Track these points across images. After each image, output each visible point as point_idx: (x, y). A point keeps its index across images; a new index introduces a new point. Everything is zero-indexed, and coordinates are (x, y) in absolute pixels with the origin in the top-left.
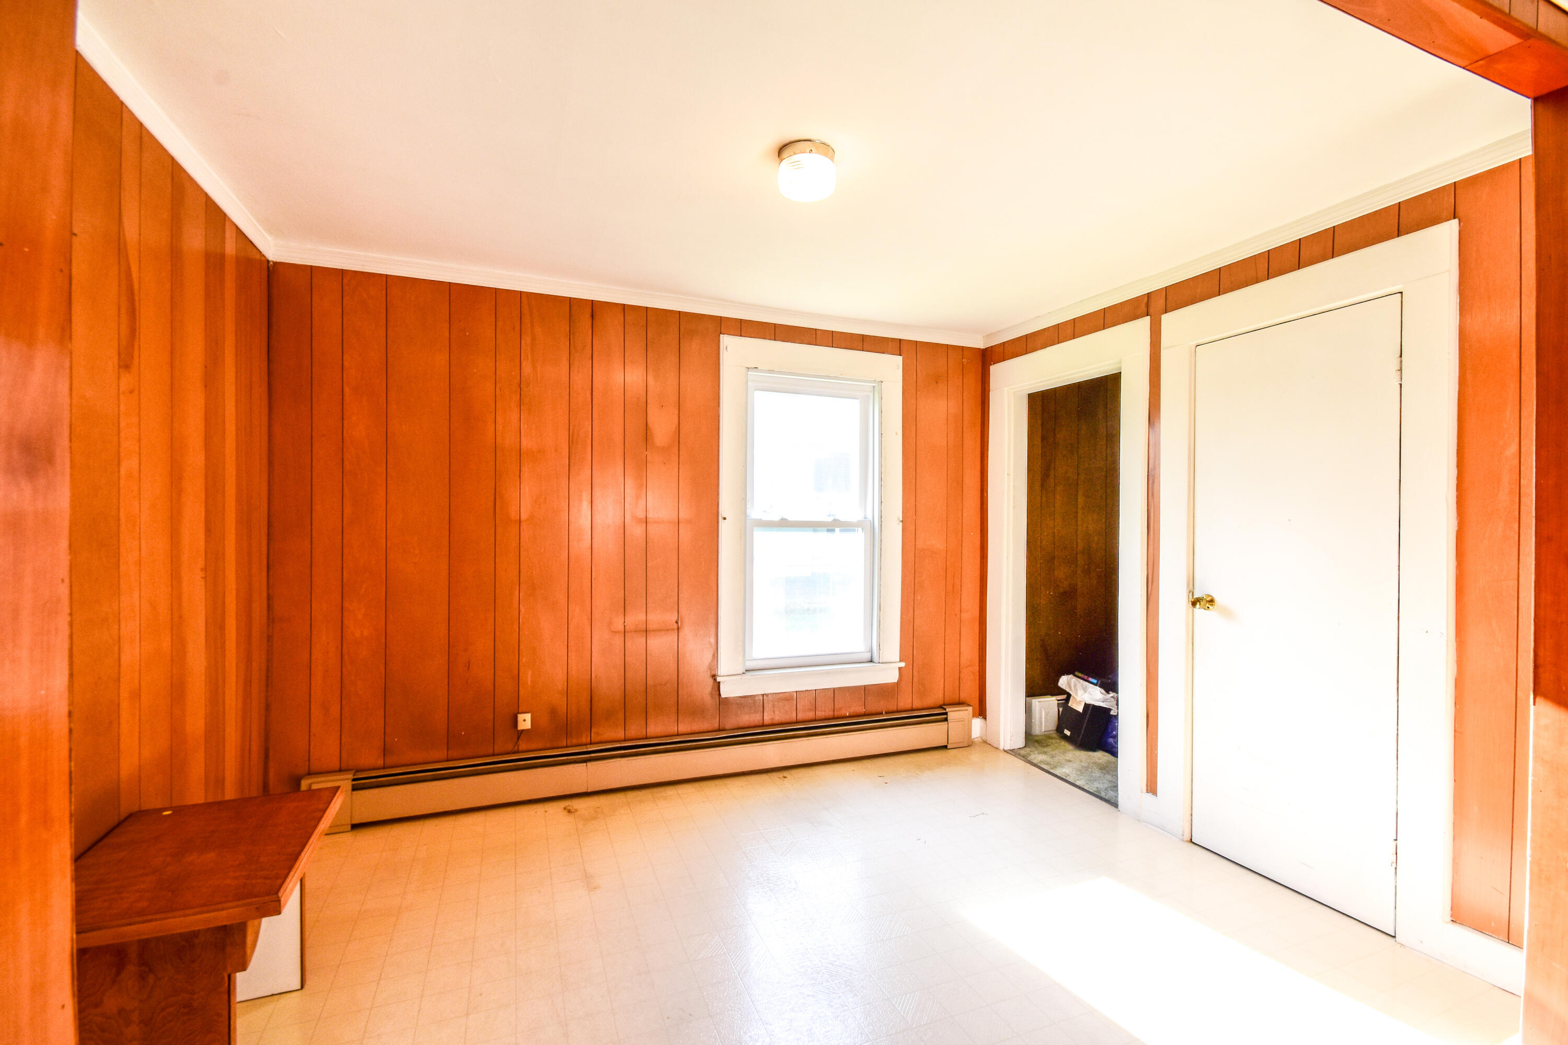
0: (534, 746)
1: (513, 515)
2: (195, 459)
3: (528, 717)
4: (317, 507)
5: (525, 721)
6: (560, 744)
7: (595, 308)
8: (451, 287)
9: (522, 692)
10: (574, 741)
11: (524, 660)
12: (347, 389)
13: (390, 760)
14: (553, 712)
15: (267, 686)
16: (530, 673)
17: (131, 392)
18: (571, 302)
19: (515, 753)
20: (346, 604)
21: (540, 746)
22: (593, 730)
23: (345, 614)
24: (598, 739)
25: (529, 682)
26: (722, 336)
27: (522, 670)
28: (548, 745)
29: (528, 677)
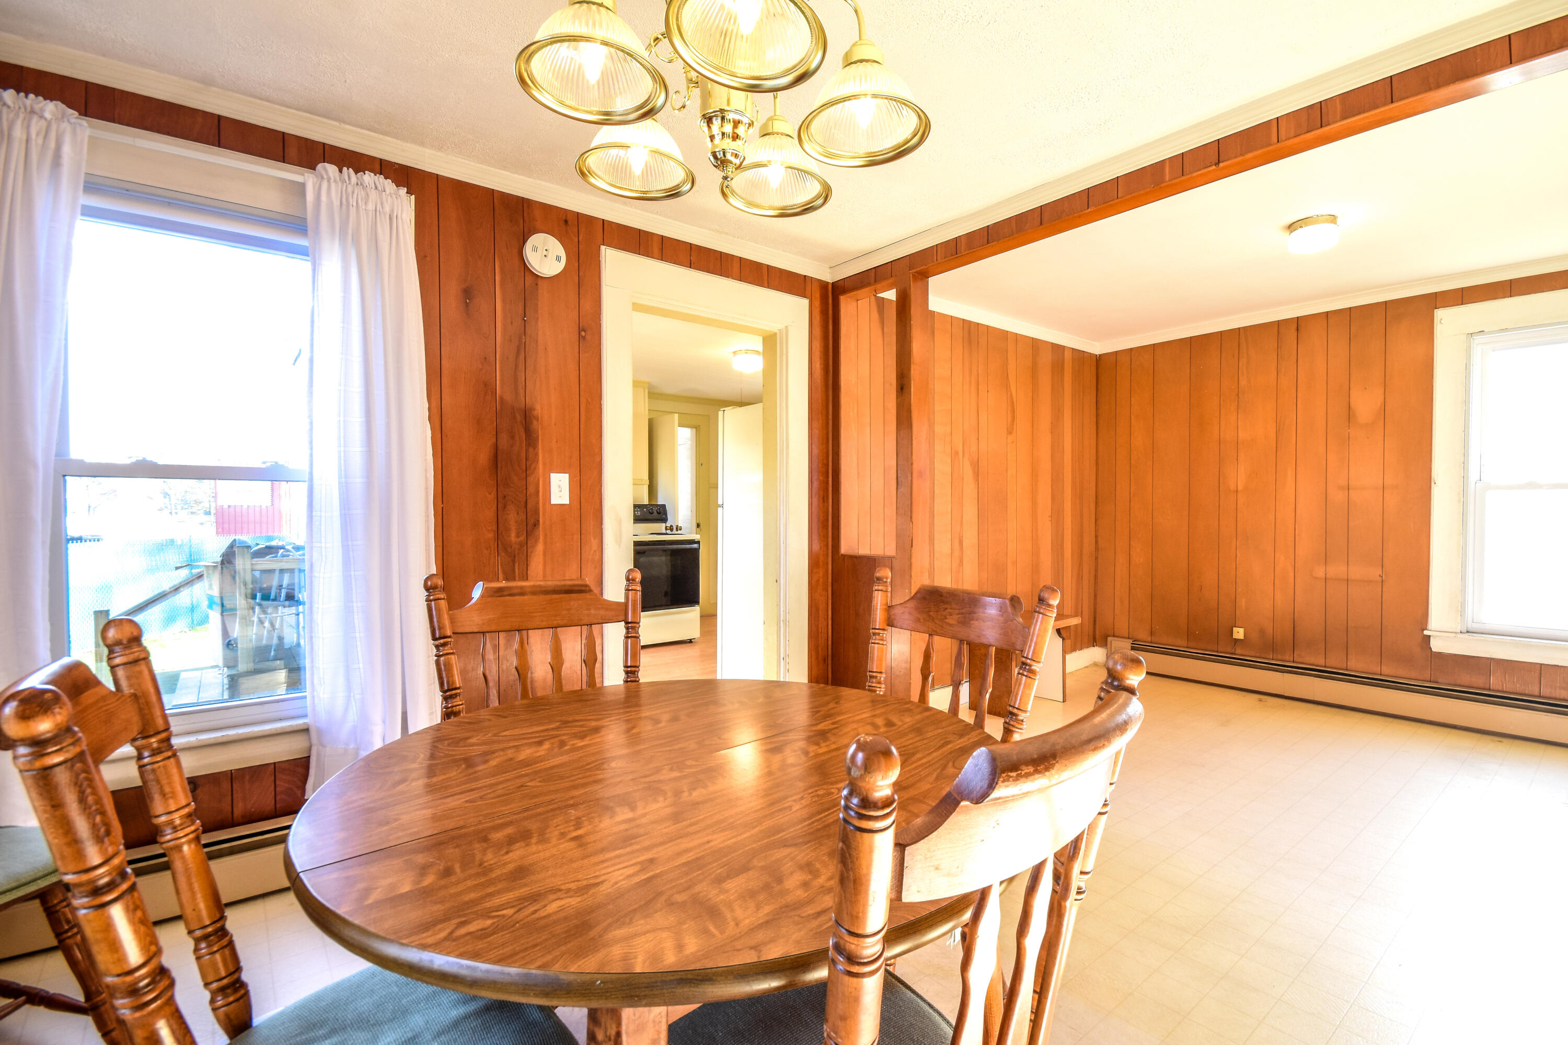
0: (1247, 653)
1: (1232, 487)
2: (1046, 466)
3: (1241, 631)
4: (1118, 487)
5: (1239, 633)
6: (1268, 657)
7: (1299, 323)
8: (1191, 339)
9: (1238, 612)
10: (1280, 657)
11: (1239, 590)
12: (1132, 416)
13: (1154, 639)
14: (1262, 632)
15: (1095, 584)
16: (1244, 600)
17: (1013, 442)
18: (1279, 323)
19: (1232, 654)
20: (1132, 543)
21: (1253, 654)
22: (1295, 652)
23: (1131, 549)
24: (1300, 660)
25: (1243, 607)
26: (1435, 310)
27: (1238, 596)
28: (1258, 655)
29: (1242, 603)
